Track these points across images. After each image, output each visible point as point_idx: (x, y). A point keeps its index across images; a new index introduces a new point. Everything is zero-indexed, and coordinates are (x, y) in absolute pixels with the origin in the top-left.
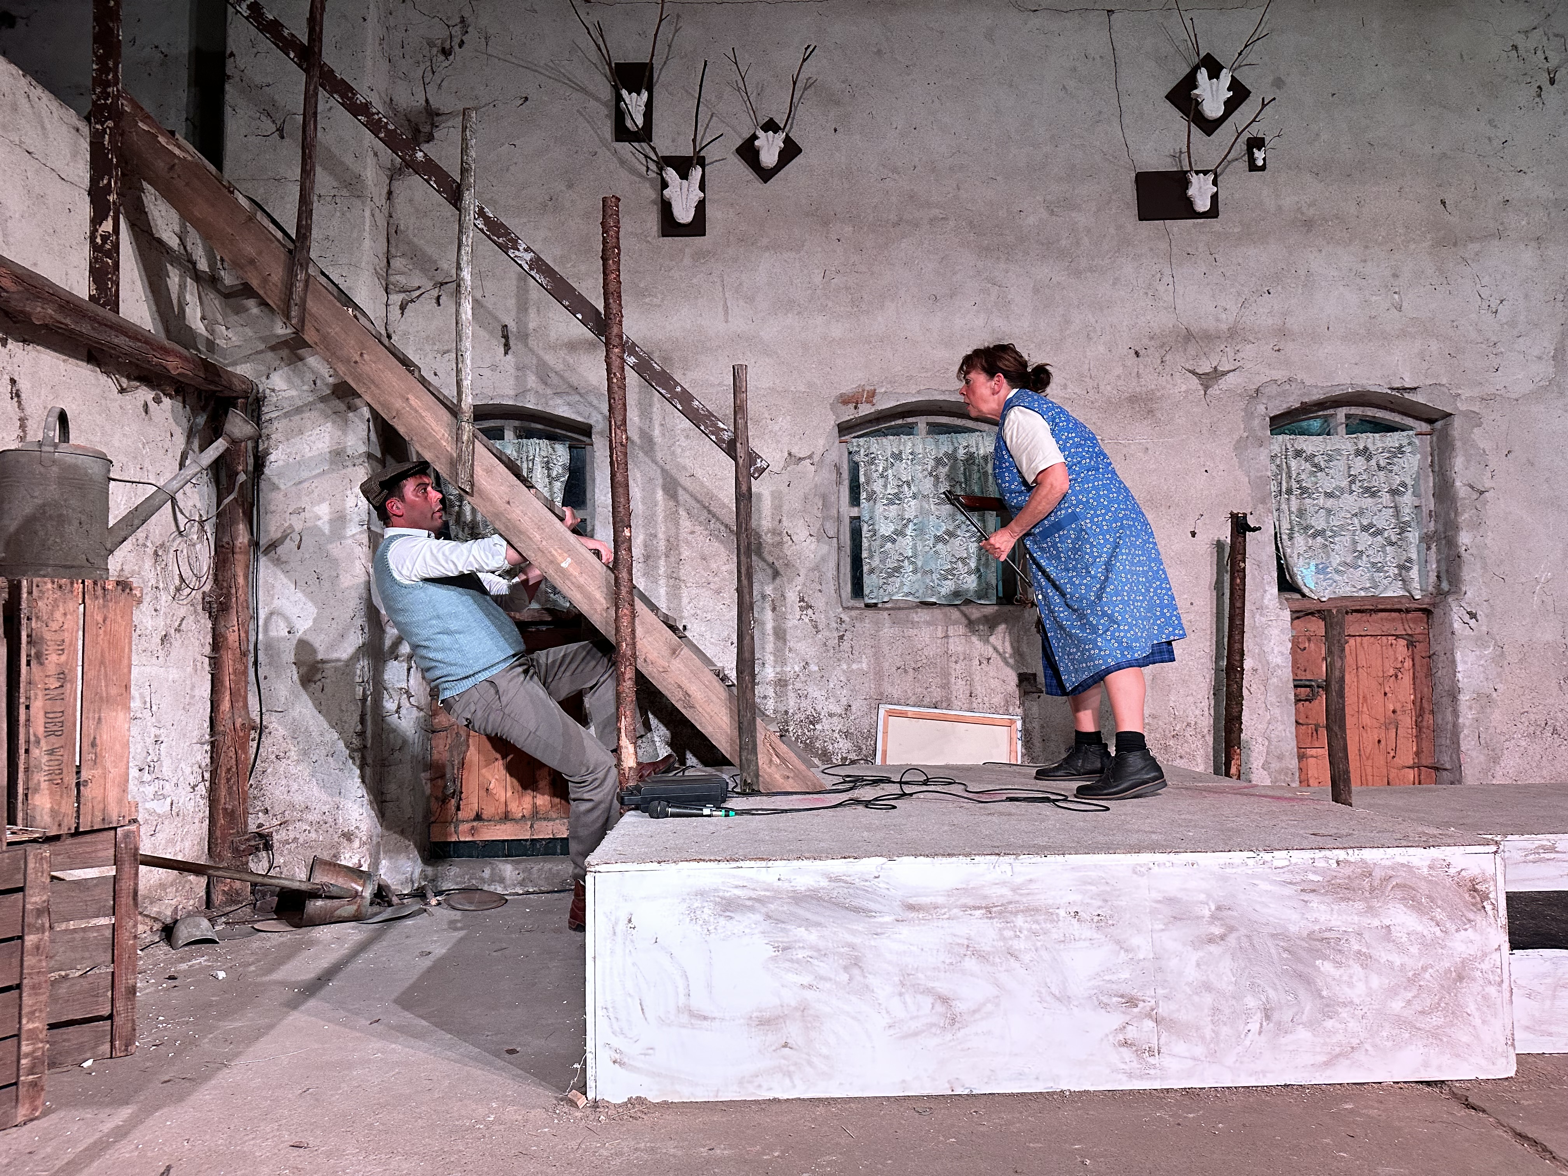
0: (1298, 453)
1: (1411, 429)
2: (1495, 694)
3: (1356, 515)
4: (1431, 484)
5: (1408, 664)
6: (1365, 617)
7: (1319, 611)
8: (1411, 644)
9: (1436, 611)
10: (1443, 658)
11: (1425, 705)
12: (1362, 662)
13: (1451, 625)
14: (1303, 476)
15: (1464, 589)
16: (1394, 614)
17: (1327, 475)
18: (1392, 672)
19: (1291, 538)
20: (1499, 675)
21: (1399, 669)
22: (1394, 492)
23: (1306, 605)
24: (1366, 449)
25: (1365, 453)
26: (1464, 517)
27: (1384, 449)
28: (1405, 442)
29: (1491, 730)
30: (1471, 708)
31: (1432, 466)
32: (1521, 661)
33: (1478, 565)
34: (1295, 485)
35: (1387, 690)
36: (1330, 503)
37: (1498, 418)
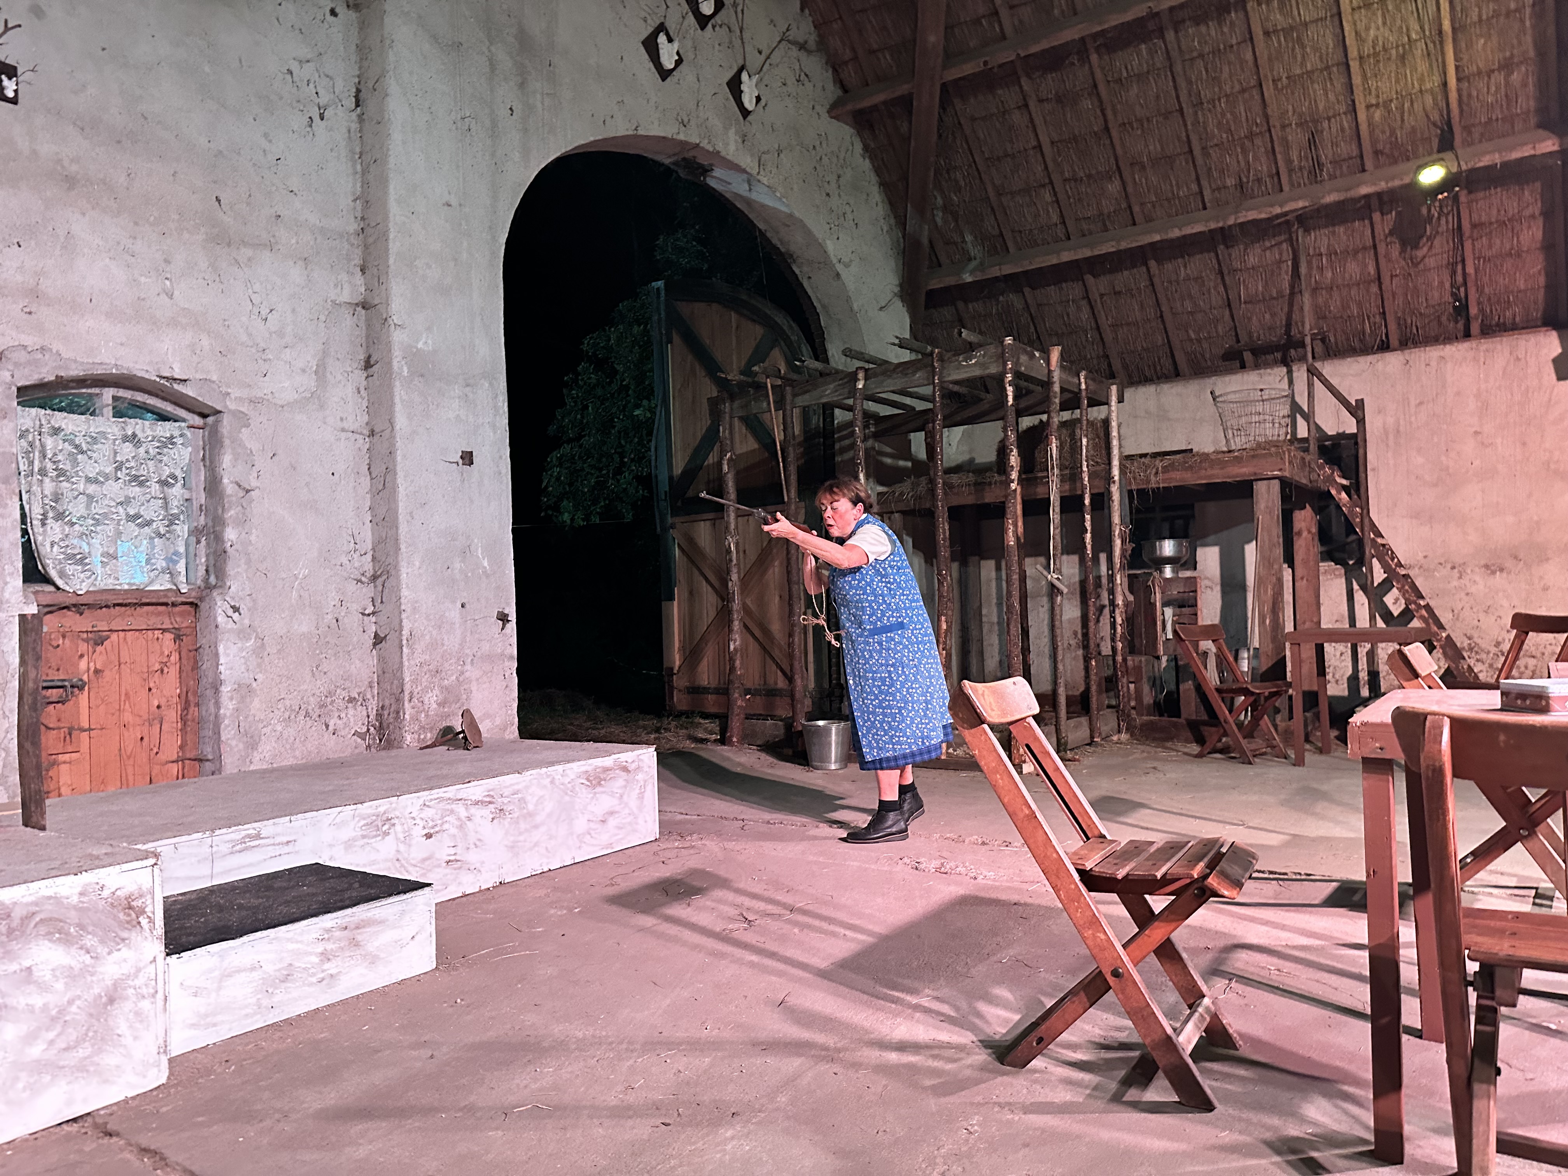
0: (56, 431)
1: (184, 420)
2: (254, 684)
3: (121, 503)
4: (203, 478)
5: (175, 657)
6: (129, 610)
7: (75, 605)
8: (178, 638)
9: (203, 606)
10: (207, 650)
11: (191, 697)
12: (125, 657)
13: (215, 618)
14: (60, 457)
15: (228, 584)
16: (160, 608)
17: (90, 458)
18: (157, 667)
19: (44, 524)
20: (259, 665)
21: (165, 664)
22: (164, 483)
23: (59, 599)
24: (134, 435)
25: (133, 439)
26: (231, 514)
27: (154, 437)
28: (176, 433)
29: (251, 718)
30: (231, 699)
31: (204, 459)
32: (279, 651)
33: (243, 561)
34: (49, 466)
35: (152, 685)
36: (92, 489)
37: (265, 421)
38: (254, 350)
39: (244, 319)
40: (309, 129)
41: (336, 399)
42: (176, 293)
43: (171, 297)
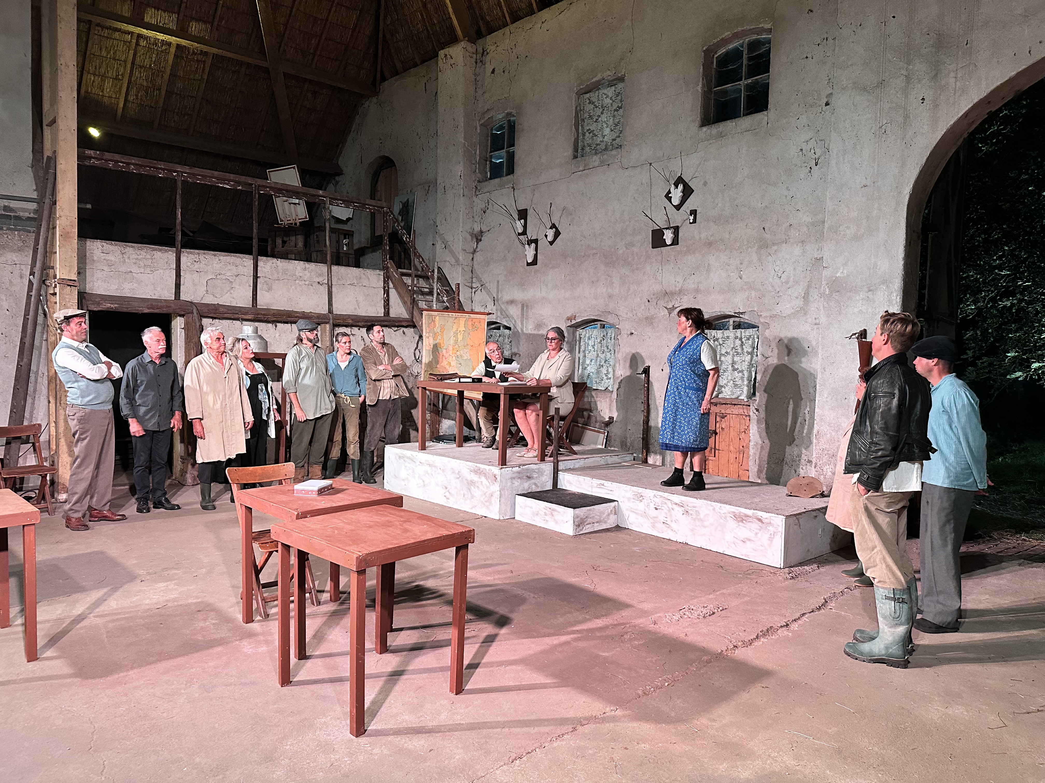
2: (763, 444)
12: (732, 424)
18: (743, 430)
29: (761, 459)
30: (753, 448)
35: (741, 437)
37: (776, 325)
38: (773, 293)
39: (771, 279)
40: (809, 174)
41: (813, 309)
42: (744, 276)
43: (741, 278)
